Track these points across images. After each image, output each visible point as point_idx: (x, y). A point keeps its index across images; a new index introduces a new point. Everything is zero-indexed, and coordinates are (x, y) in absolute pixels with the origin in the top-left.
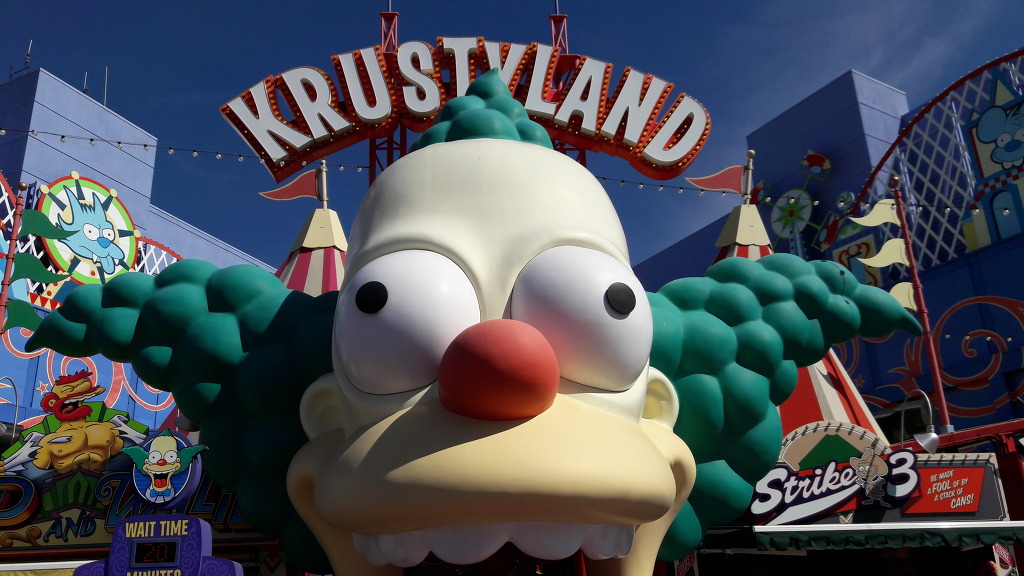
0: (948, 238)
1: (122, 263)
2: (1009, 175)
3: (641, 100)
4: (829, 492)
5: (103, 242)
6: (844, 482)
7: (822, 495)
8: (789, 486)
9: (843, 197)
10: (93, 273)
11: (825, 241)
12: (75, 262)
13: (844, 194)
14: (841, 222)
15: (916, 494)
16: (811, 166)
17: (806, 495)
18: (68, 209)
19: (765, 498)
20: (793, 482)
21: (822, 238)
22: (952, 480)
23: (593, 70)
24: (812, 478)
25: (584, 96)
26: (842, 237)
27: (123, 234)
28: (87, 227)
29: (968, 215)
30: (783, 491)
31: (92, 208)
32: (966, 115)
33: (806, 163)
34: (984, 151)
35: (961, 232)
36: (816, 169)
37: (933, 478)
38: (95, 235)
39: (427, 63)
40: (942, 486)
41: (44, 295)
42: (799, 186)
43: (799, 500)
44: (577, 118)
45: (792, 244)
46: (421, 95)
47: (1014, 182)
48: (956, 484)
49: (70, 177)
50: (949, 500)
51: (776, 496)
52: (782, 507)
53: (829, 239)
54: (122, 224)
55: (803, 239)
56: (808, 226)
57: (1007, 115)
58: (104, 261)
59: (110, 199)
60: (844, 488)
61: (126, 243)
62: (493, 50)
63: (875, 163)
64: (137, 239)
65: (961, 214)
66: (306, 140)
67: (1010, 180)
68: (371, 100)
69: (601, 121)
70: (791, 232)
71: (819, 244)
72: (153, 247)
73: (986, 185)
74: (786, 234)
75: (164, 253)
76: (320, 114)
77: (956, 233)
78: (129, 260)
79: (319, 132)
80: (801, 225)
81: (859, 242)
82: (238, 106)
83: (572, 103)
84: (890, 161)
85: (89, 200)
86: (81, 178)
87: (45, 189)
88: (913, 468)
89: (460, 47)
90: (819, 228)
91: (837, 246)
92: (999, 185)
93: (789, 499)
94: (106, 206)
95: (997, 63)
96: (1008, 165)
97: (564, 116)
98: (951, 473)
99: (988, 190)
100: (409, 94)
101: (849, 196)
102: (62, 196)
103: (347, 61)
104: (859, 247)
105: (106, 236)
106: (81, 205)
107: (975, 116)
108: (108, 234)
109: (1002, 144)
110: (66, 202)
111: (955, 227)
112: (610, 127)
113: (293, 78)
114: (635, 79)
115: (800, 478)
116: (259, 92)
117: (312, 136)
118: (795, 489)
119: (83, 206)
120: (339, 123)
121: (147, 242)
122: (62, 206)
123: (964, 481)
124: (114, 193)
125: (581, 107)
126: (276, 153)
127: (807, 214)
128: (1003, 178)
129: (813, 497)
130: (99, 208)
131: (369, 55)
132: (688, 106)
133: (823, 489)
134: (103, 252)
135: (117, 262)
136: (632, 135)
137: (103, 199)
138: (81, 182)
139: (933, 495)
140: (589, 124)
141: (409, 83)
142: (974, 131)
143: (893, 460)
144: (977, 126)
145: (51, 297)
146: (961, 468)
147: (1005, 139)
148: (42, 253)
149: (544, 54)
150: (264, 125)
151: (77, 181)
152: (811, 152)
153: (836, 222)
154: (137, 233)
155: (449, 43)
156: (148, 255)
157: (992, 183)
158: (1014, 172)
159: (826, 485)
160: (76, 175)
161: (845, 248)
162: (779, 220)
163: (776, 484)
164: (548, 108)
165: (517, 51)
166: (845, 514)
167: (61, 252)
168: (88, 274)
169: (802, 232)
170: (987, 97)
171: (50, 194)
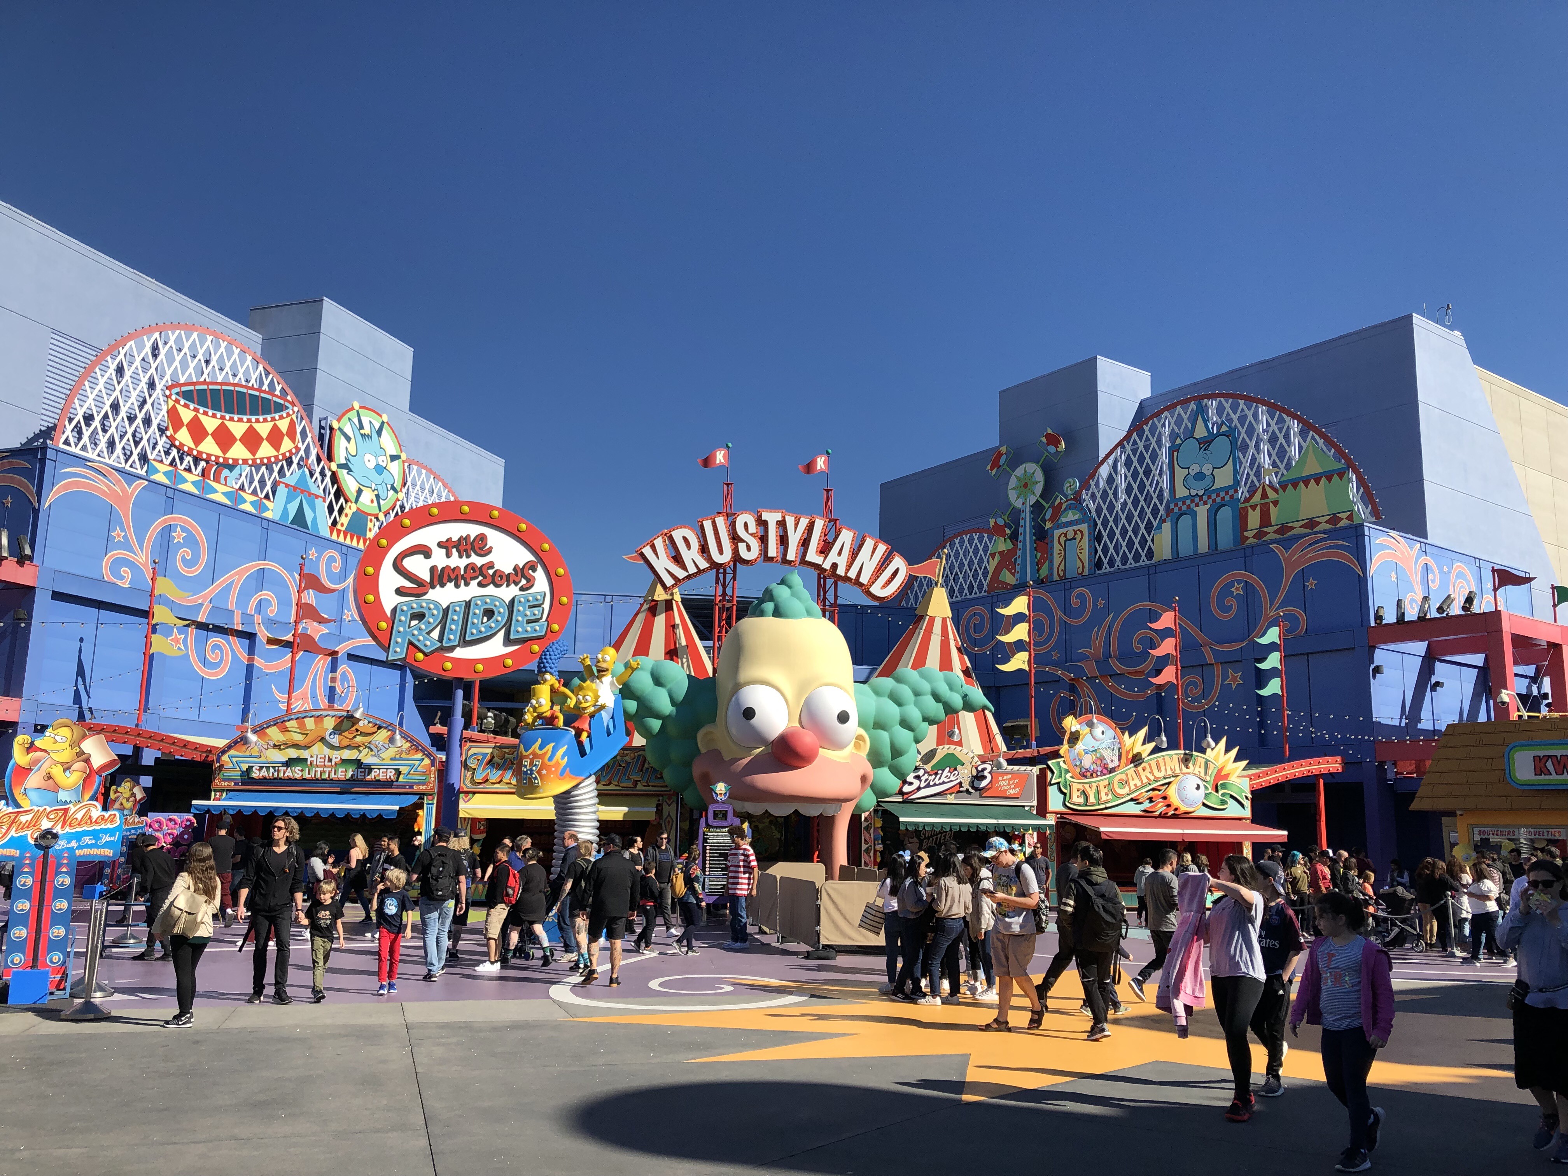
0: (1143, 542)
1: (393, 488)
2: (1193, 501)
3: (872, 556)
4: (944, 783)
5: (380, 469)
6: (952, 778)
7: (940, 784)
8: (923, 778)
9: (1069, 482)
10: (372, 501)
11: (1049, 520)
12: (359, 492)
13: (1071, 480)
14: (1064, 505)
15: (989, 786)
16: (1048, 444)
17: (931, 783)
18: (353, 441)
19: (911, 784)
20: (926, 776)
21: (1048, 517)
22: (1009, 780)
23: (846, 537)
24: (936, 774)
25: (840, 554)
26: (1063, 520)
27: (394, 458)
28: (368, 457)
29: (1159, 527)
30: (921, 781)
31: (369, 436)
32: (1173, 436)
33: (1044, 440)
34: (1180, 474)
35: (1152, 540)
36: (1052, 449)
37: (1000, 778)
38: (372, 465)
39: (752, 528)
40: (1003, 783)
41: (339, 527)
42: (1037, 463)
43: (928, 786)
44: (835, 566)
45: (1023, 515)
46: (749, 548)
47: (1195, 509)
48: (1012, 782)
49: (352, 409)
50: (1006, 790)
51: (916, 783)
52: (919, 789)
53: (1053, 518)
54: (392, 449)
55: (1032, 512)
56: (1037, 500)
57: (1200, 449)
58: (379, 487)
59: (383, 423)
60: (951, 781)
61: (395, 468)
62: (790, 521)
63: (1102, 455)
64: (404, 462)
65: (1155, 524)
66: (686, 574)
67: (1193, 505)
68: (721, 551)
69: (849, 567)
70: (1023, 504)
71: (1044, 521)
72: (415, 467)
73: (1176, 505)
74: (1018, 504)
75: (424, 471)
76: (692, 556)
77: (1149, 539)
78: (398, 485)
79: (692, 570)
80: (1032, 500)
81: (1076, 528)
82: (647, 551)
83: (833, 557)
84: (1110, 461)
85: (367, 430)
86: (361, 407)
87: (335, 425)
88: (990, 773)
89: (772, 518)
90: (1047, 506)
91: (1058, 528)
92: (1184, 508)
93: (923, 785)
94: (379, 432)
95: (1202, 397)
96: (1193, 493)
97: (827, 566)
98: (1010, 777)
99: (1176, 510)
100: (742, 547)
101: (1074, 482)
102: (348, 430)
103: (708, 525)
104: (1075, 532)
105: (381, 463)
106: (362, 435)
107: (1178, 441)
108: (383, 460)
109: (1192, 473)
110: (350, 434)
111: (1149, 533)
112: (852, 574)
113: (678, 535)
114: (869, 543)
115: (930, 775)
116: (659, 543)
117: (687, 571)
118: (926, 780)
119: (363, 435)
120: (703, 564)
121: (410, 463)
122: (348, 439)
123: (1016, 781)
124: (385, 418)
125: (837, 560)
126: (669, 582)
127: (1039, 488)
128: (1188, 502)
129: (935, 785)
130: (375, 435)
131: (720, 521)
132: (898, 562)
133: (941, 781)
134: (378, 479)
135: (389, 487)
136: (864, 579)
137: (377, 425)
138: (361, 411)
139: (998, 788)
140: (841, 571)
141: (743, 541)
142: (1175, 453)
143: (980, 768)
144: (1178, 450)
145: (343, 529)
146: (1015, 775)
147: (1195, 469)
148: (336, 487)
149: (819, 524)
150: (663, 564)
151: (358, 411)
152: (1050, 431)
153: (1061, 504)
154: (404, 456)
155: (765, 516)
156: (412, 476)
157: (1180, 504)
158: (1197, 500)
159: (943, 779)
160: (356, 406)
161: (1064, 530)
162: (1014, 489)
163: (918, 777)
164: (818, 560)
165: (804, 522)
166: (951, 794)
167: (350, 484)
168: (369, 503)
169: (1031, 506)
170: (1190, 426)
171: (340, 429)
